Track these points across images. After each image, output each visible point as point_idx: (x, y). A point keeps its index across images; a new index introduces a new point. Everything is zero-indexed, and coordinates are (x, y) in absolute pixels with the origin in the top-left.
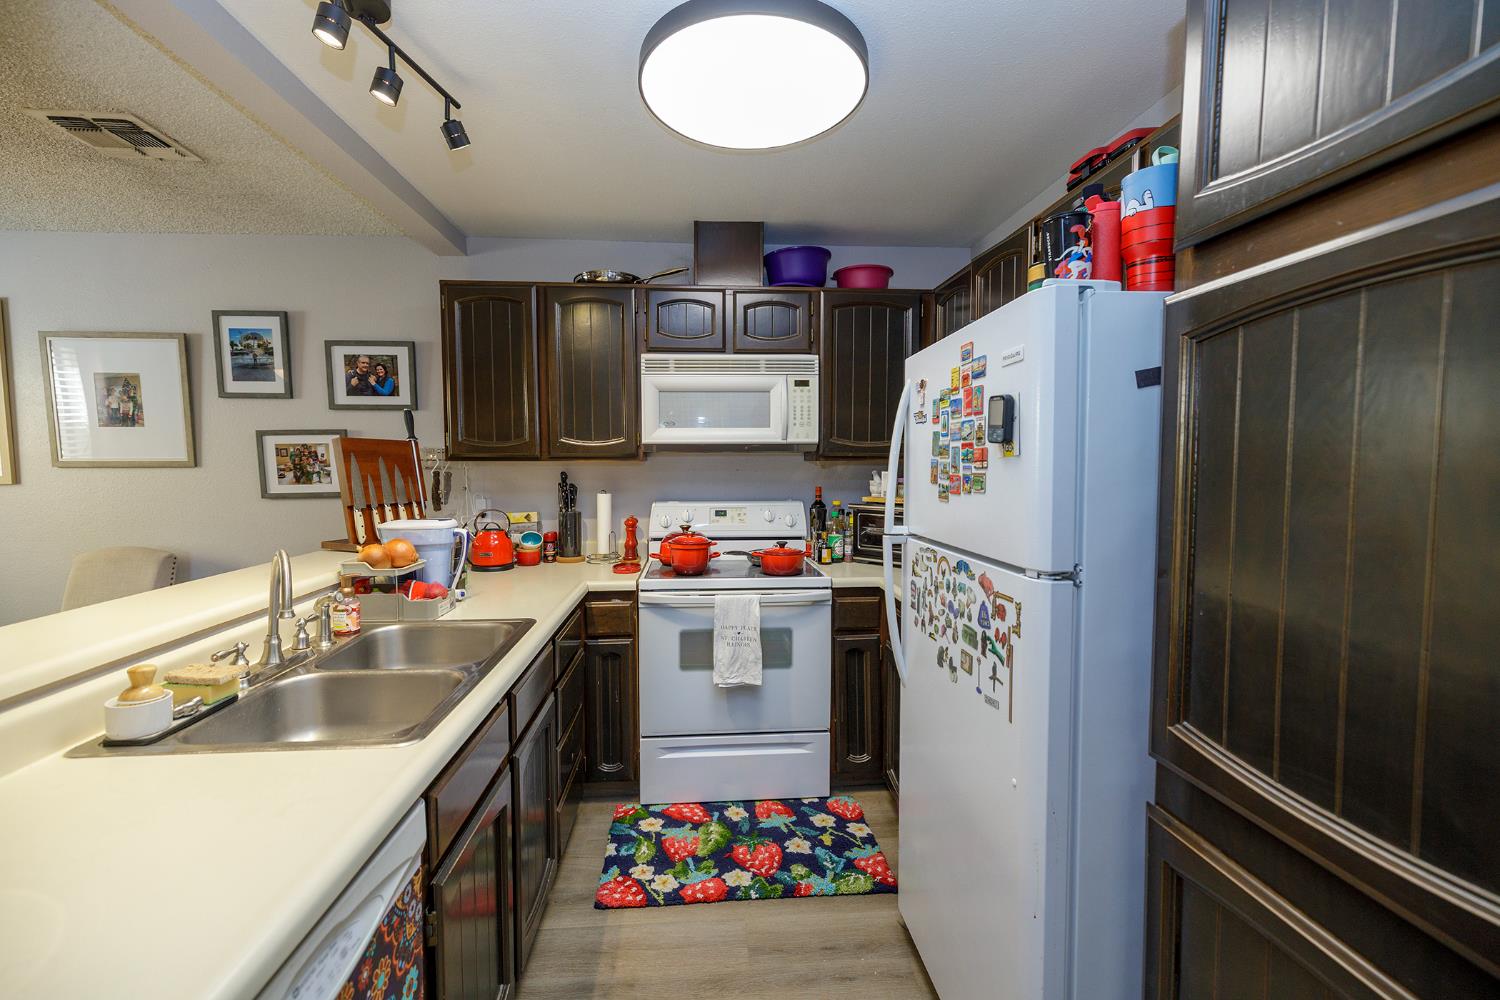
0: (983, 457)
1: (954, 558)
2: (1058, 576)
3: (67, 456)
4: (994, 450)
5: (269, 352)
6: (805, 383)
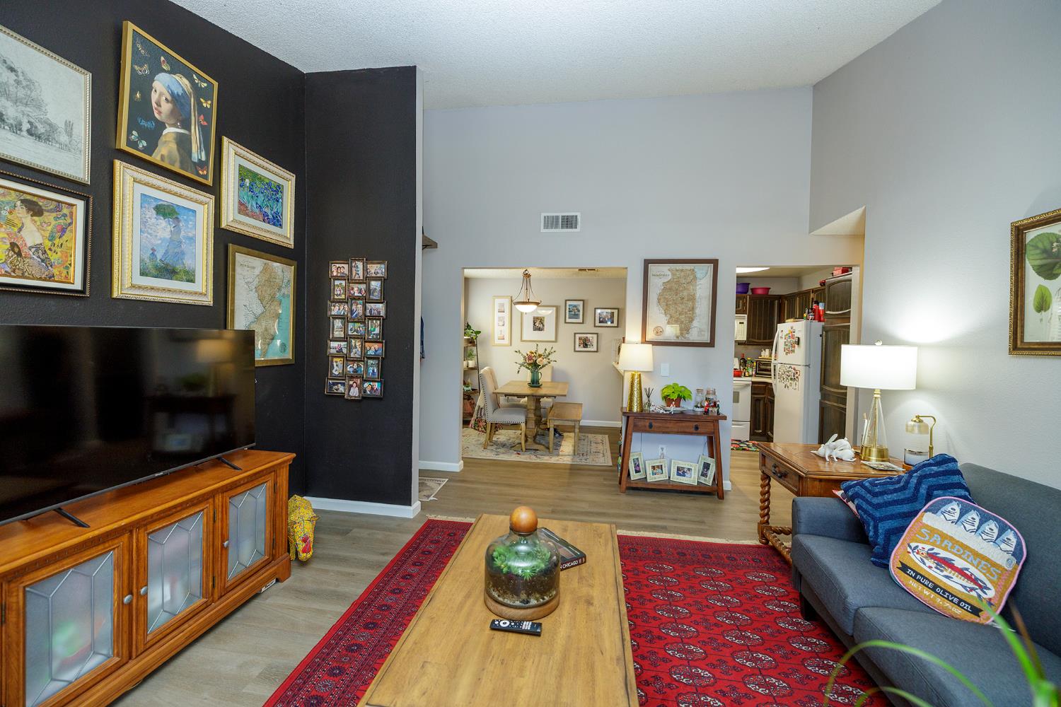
0: (794, 347)
1: (788, 366)
2: (806, 366)
3: (524, 339)
4: (796, 346)
5: (579, 311)
6: (743, 323)
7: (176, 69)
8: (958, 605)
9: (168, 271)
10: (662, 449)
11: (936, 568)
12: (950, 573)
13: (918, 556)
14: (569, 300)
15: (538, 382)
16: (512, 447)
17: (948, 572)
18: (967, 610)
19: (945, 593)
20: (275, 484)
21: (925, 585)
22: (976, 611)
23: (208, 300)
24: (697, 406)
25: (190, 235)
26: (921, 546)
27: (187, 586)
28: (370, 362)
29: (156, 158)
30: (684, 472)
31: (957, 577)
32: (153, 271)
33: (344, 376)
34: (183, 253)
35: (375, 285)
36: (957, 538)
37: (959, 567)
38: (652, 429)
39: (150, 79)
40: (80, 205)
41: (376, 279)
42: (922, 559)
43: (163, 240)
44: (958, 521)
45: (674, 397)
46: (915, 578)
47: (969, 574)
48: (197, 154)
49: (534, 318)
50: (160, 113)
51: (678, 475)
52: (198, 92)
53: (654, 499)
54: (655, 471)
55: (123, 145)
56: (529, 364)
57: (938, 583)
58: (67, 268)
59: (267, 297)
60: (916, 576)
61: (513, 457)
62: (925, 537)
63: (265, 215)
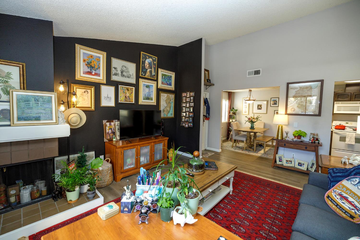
7: (150, 57)
8: (345, 213)
9: (148, 98)
10: (293, 155)
11: (340, 199)
12: (345, 202)
13: (335, 194)
14: (272, 98)
15: (253, 127)
16: (242, 148)
17: (344, 201)
18: (348, 216)
19: (341, 208)
20: (164, 143)
21: (334, 204)
22: (352, 217)
23: (155, 104)
24: (310, 140)
25: (152, 91)
26: (337, 191)
27: (147, 159)
28: (190, 118)
29: (146, 76)
30: (301, 165)
31: (347, 204)
32: (145, 99)
33: (185, 122)
34: (151, 95)
35: (192, 98)
36: (353, 190)
37: (350, 201)
38: (286, 146)
39: (145, 61)
40: (134, 88)
41: (192, 97)
42: (336, 195)
43: (147, 92)
44: (356, 185)
45: (297, 135)
46: (331, 201)
47: (353, 204)
48: (153, 73)
49: (258, 105)
50: (147, 67)
51: (298, 165)
52: (154, 60)
53: (284, 172)
54: (287, 162)
55: (141, 76)
56: (250, 121)
57: (339, 204)
58: (132, 99)
59: (168, 103)
60: (331, 200)
61: (240, 151)
62: (340, 188)
63: (168, 83)
